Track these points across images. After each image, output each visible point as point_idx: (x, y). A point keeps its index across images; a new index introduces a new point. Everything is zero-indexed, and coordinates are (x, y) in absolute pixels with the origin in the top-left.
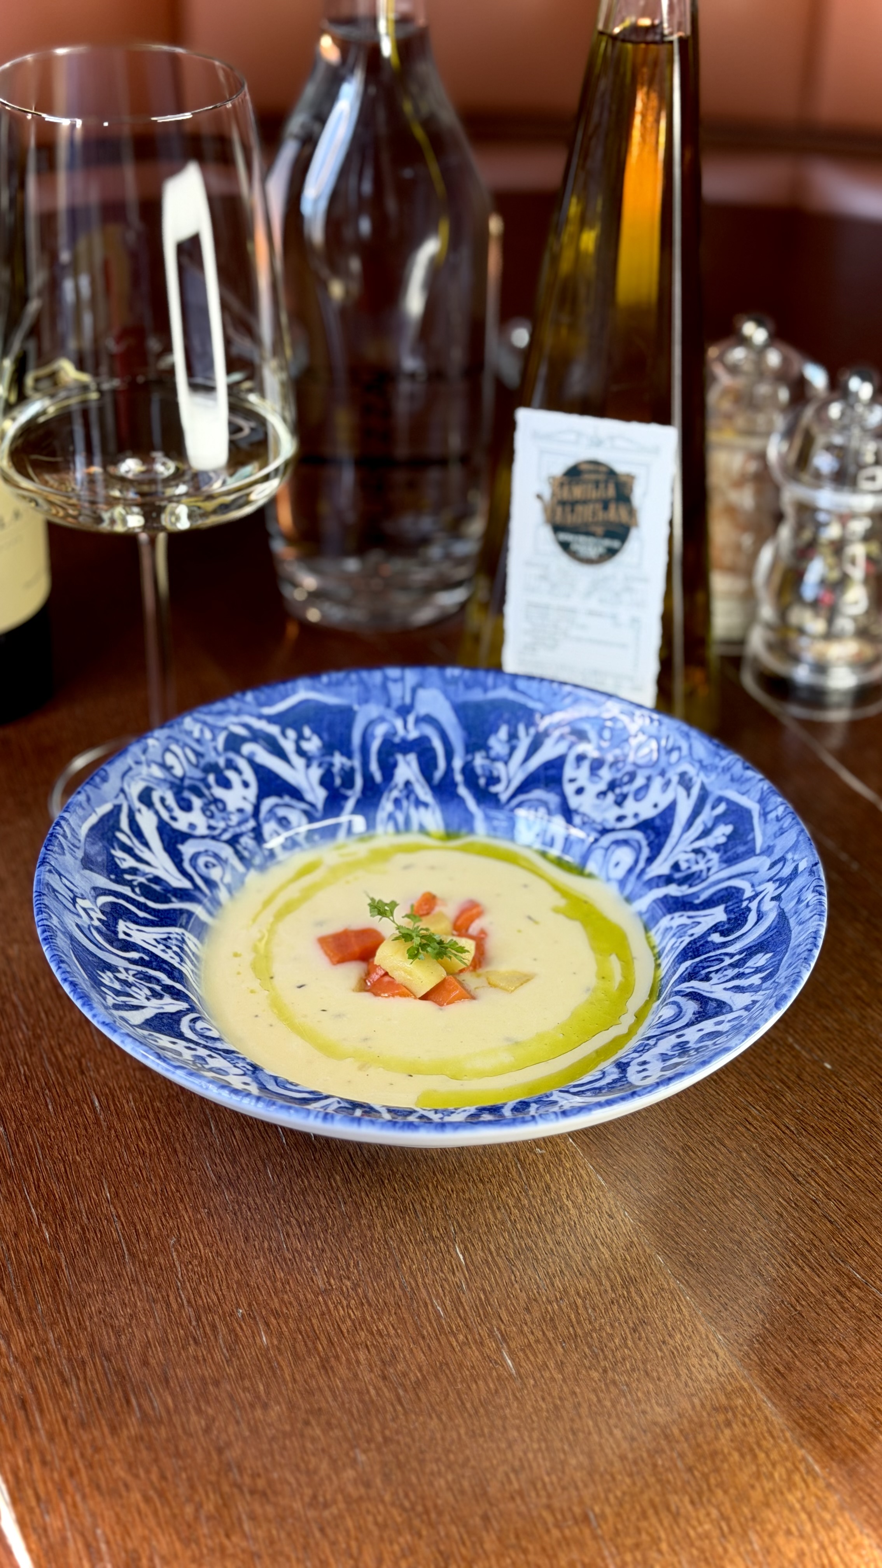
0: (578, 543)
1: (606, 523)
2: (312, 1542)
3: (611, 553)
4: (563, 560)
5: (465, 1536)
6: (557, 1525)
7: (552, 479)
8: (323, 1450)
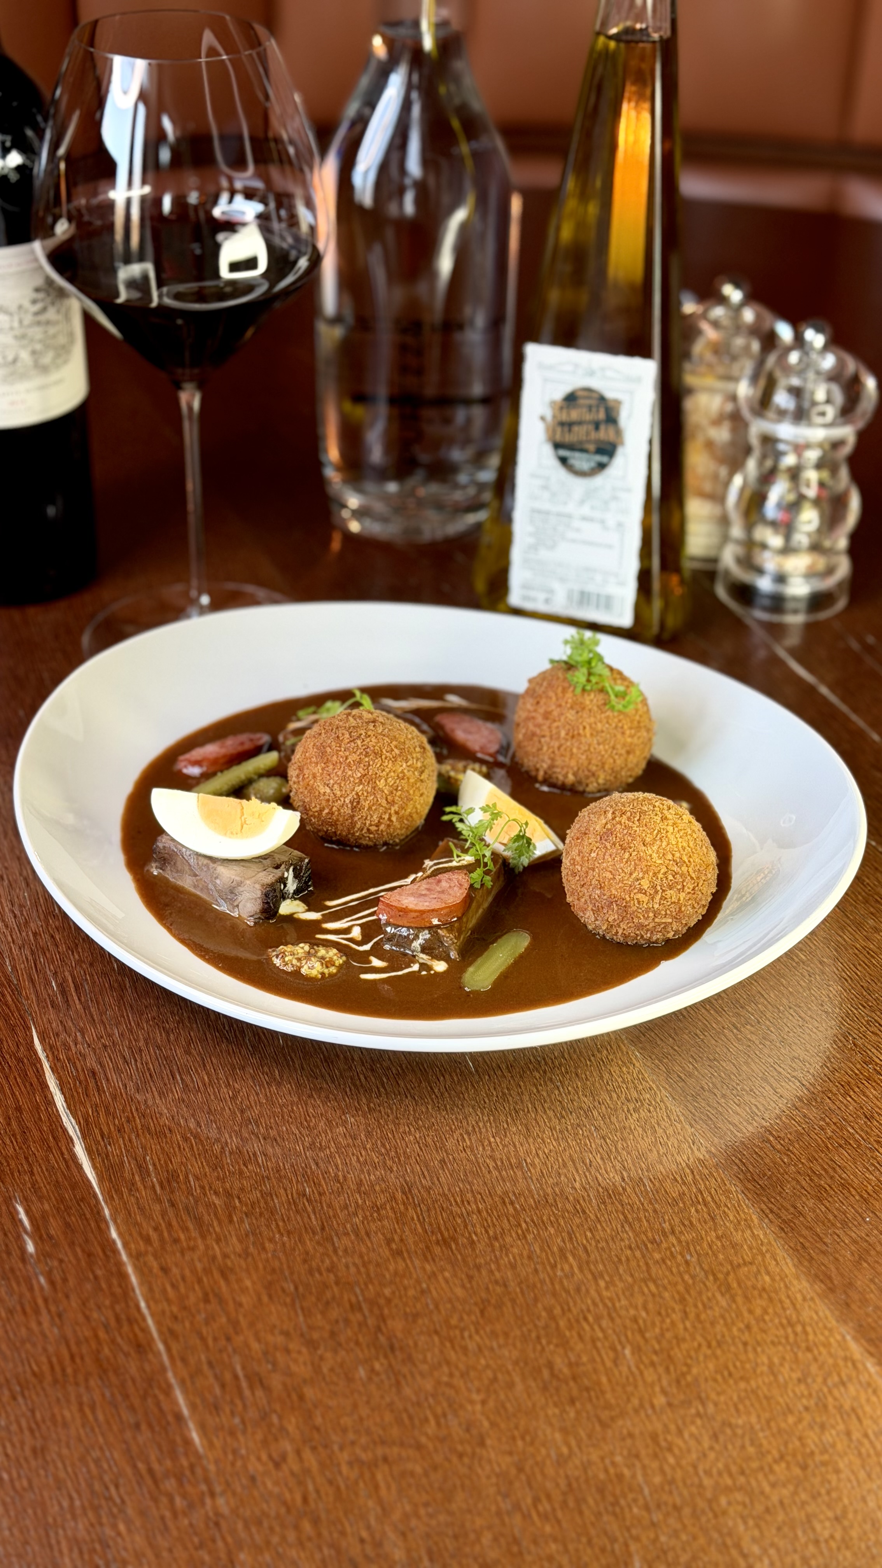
0: (574, 458)
1: (598, 442)
3: (602, 466)
4: (561, 473)
5: (426, 1173)
7: (553, 403)
8: (322, 1114)
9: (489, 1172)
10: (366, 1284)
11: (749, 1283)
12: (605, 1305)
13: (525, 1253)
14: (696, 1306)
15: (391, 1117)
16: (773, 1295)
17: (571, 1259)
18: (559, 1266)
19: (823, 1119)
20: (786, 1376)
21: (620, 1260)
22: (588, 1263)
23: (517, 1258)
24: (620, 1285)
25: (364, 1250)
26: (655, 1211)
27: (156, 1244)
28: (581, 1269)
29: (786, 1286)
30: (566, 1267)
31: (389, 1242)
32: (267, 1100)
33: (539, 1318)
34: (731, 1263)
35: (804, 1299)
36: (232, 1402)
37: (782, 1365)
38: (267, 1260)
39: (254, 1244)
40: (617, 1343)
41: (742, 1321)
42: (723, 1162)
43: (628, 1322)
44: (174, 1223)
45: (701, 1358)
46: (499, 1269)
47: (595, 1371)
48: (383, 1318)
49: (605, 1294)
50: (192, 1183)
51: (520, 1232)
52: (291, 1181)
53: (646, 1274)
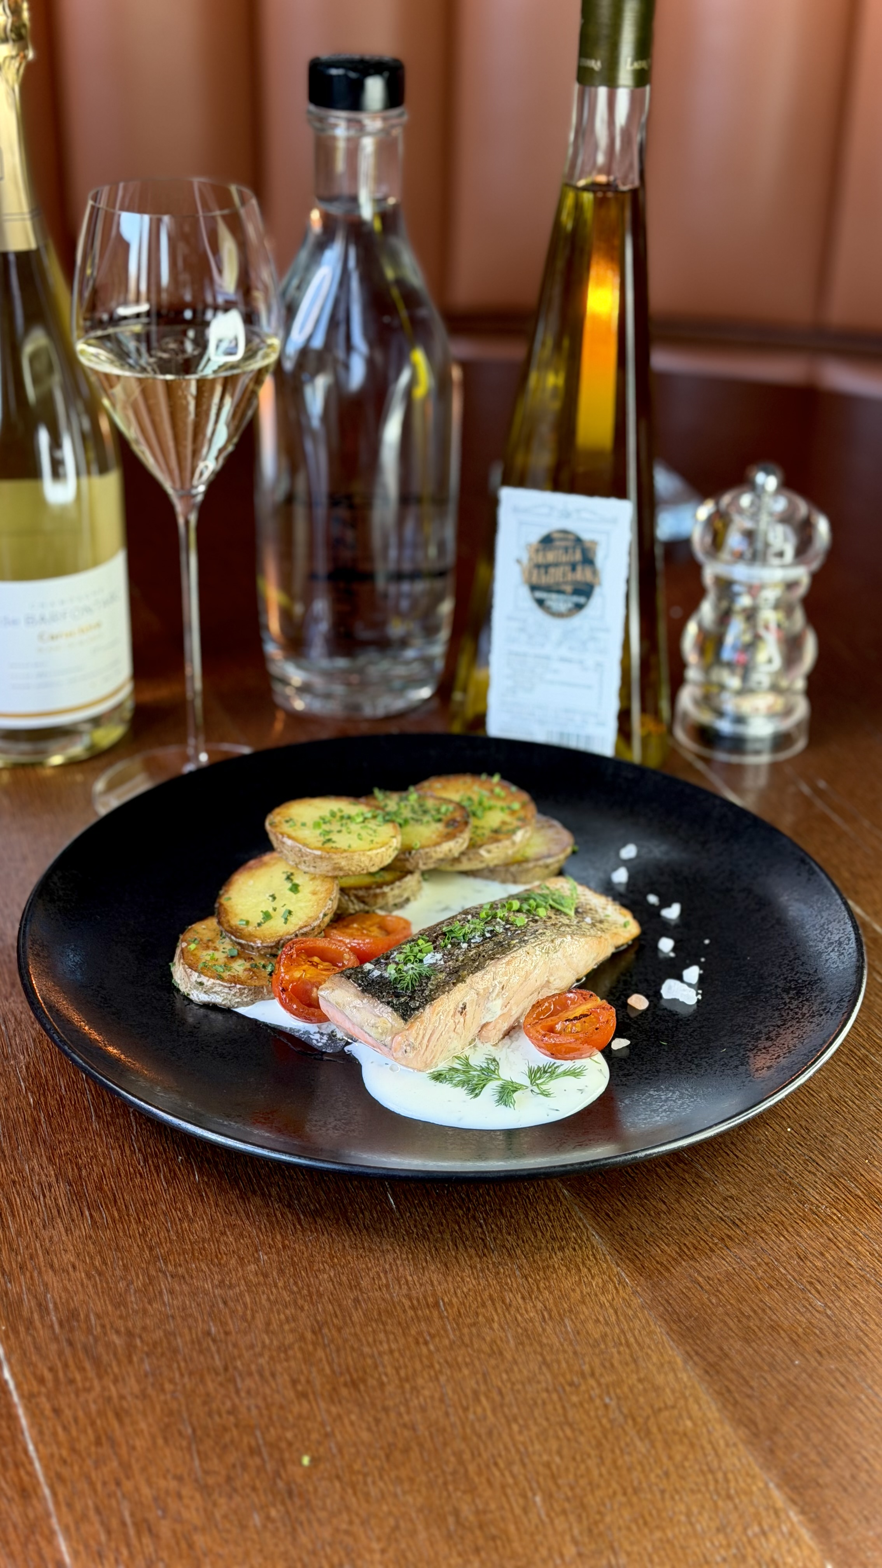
0: (551, 600)
2: (216, 1310)
3: (579, 607)
5: (338, 1312)
6: (413, 1308)
7: (529, 546)
8: (233, 1252)
9: (405, 1311)
10: (267, 1428)
11: (669, 1428)
12: (518, 1451)
13: (437, 1396)
14: (613, 1451)
15: (306, 1254)
16: (695, 1440)
17: (483, 1400)
18: (471, 1410)
19: (754, 1259)
20: (704, 1524)
21: (536, 1403)
22: (502, 1406)
23: (428, 1400)
24: (535, 1429)
25: (268, 1391)
26: (575, 1353)
27: (50, 1384)
28: (494, 1411)
29: (709, 1432)
30: (479, 1410)
31: (294, 1382)
32: (178, 1237)
33: (447, 1462)
34: (652, 1407)
35: (727, 1445)
36: (117, 1550)
37: (700, 1513)
38: (166, 1402)
39: (153, 1385)
40: (527, 1489)
41: (661, 1467)
42: (649, 1302)
43: (541, 1469)
44: (71, 1362)
45: (616, 1506)
46: (408, 1412)
47: (503, 1519)
48: (282, 1462)
49: (520, 1438)
50: (93, 1322)
51: (432, 1373)
52: (196, 1321)
53: (562, 1419)
